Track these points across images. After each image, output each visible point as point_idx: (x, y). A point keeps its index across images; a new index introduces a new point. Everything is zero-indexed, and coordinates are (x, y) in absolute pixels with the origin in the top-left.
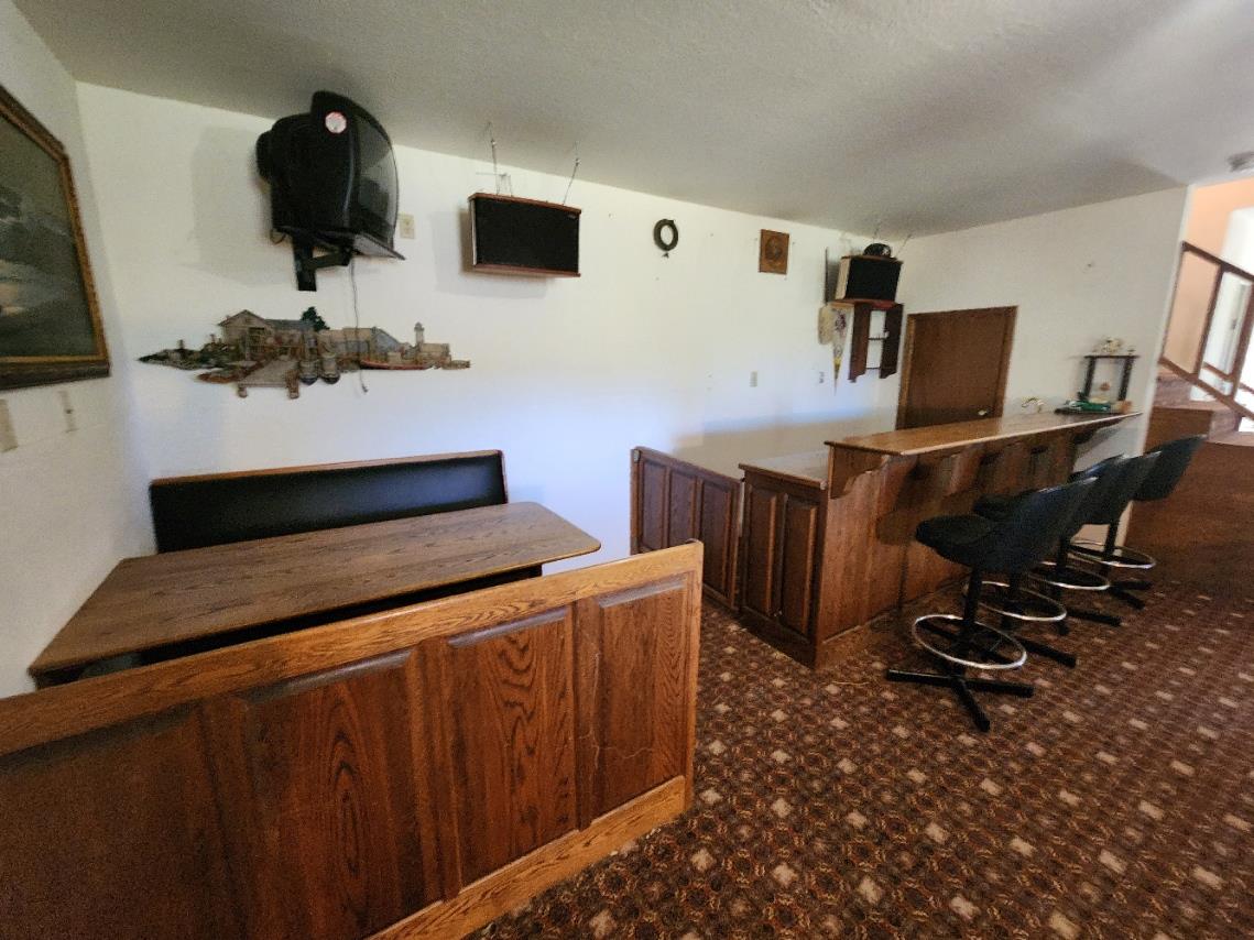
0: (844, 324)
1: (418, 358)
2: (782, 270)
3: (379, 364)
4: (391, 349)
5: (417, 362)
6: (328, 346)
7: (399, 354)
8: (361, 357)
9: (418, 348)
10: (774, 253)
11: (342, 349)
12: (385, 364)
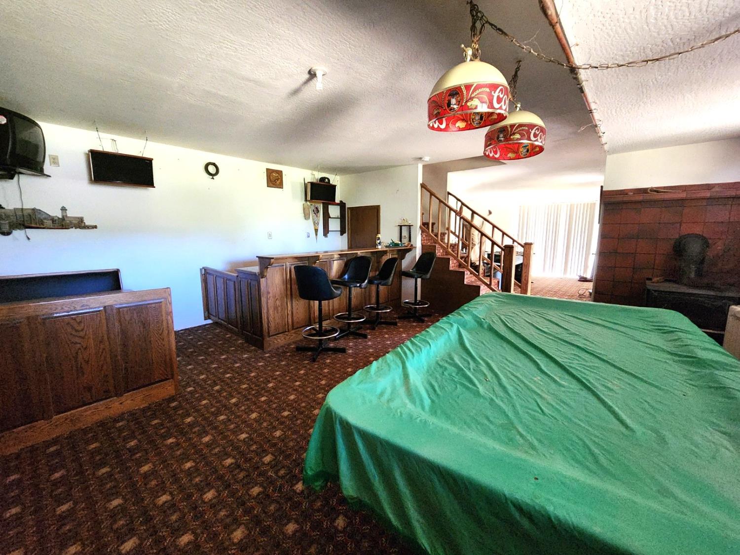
0: (318, 211)
1: (62, 223)
2: (280, 186)
3: (38, 226)
4: (45, 219)
5: (63, 225)
6: (4, 217)
7: (51, 222)
8: (25, 222)
9: (63, 219)
10: (275, 179)
11: (13, 219)
12: (42, 226)
